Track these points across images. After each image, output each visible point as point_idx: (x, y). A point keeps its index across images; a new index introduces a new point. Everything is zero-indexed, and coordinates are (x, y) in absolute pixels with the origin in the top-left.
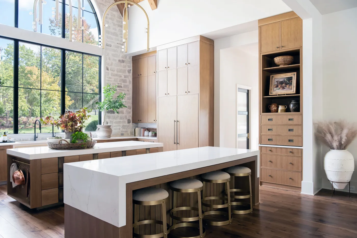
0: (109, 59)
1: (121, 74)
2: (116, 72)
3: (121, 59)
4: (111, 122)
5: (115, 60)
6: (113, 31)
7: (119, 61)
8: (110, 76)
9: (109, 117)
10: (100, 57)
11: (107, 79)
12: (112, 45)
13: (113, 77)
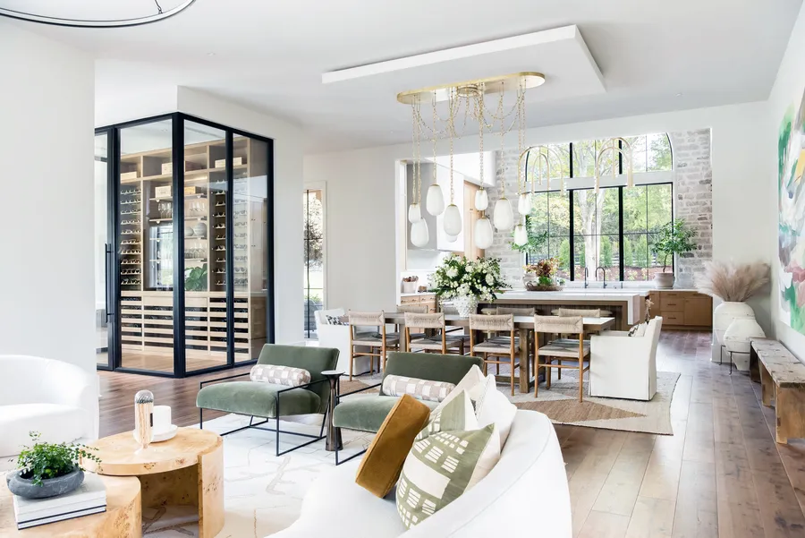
0: (683, 184)
1: (704, 200)
2: (695, 200)
3: (704, 179)
4: (686, 269)
5: (693, 183)
6: (689, 144)
7: (701, 182)
8: (685, 206)
9: (684, 263)
10: (672, 183)
11: (680, 211)
12: (688, 163)
13: (690, 207)
